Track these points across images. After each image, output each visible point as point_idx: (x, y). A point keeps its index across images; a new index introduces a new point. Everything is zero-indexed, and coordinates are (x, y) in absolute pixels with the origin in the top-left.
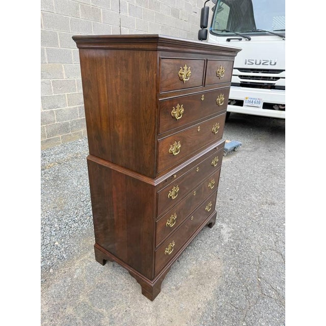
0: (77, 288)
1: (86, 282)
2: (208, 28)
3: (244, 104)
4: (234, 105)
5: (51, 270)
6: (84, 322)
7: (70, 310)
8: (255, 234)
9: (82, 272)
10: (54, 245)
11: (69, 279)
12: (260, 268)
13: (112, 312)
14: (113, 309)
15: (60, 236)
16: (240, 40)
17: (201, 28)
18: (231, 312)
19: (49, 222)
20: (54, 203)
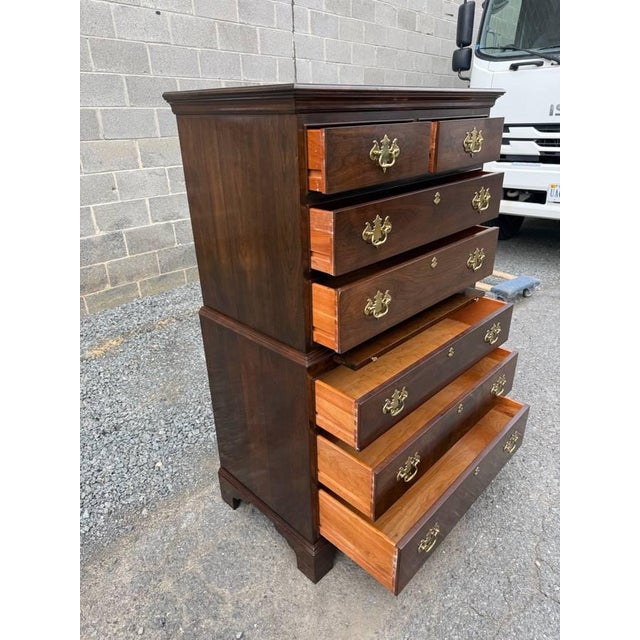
0: (185, 547)
1: (201, 537)
2: (473, 46)
3: (548, 198)
4: (526, 201)
5: (145, 512)
6: (189, 609)
7: (167, 585)
8: (542, 471)
9: (197, 519)
10: (154, 467)
11: (173, 529)
12: (544, 540)
13: (240, 595)
14: (243, 591)
15: (167, 452)
16: (540, 64)
17: (459, 46)
18: (469, 621)
19: (150, 426)
20: (162, 390)
